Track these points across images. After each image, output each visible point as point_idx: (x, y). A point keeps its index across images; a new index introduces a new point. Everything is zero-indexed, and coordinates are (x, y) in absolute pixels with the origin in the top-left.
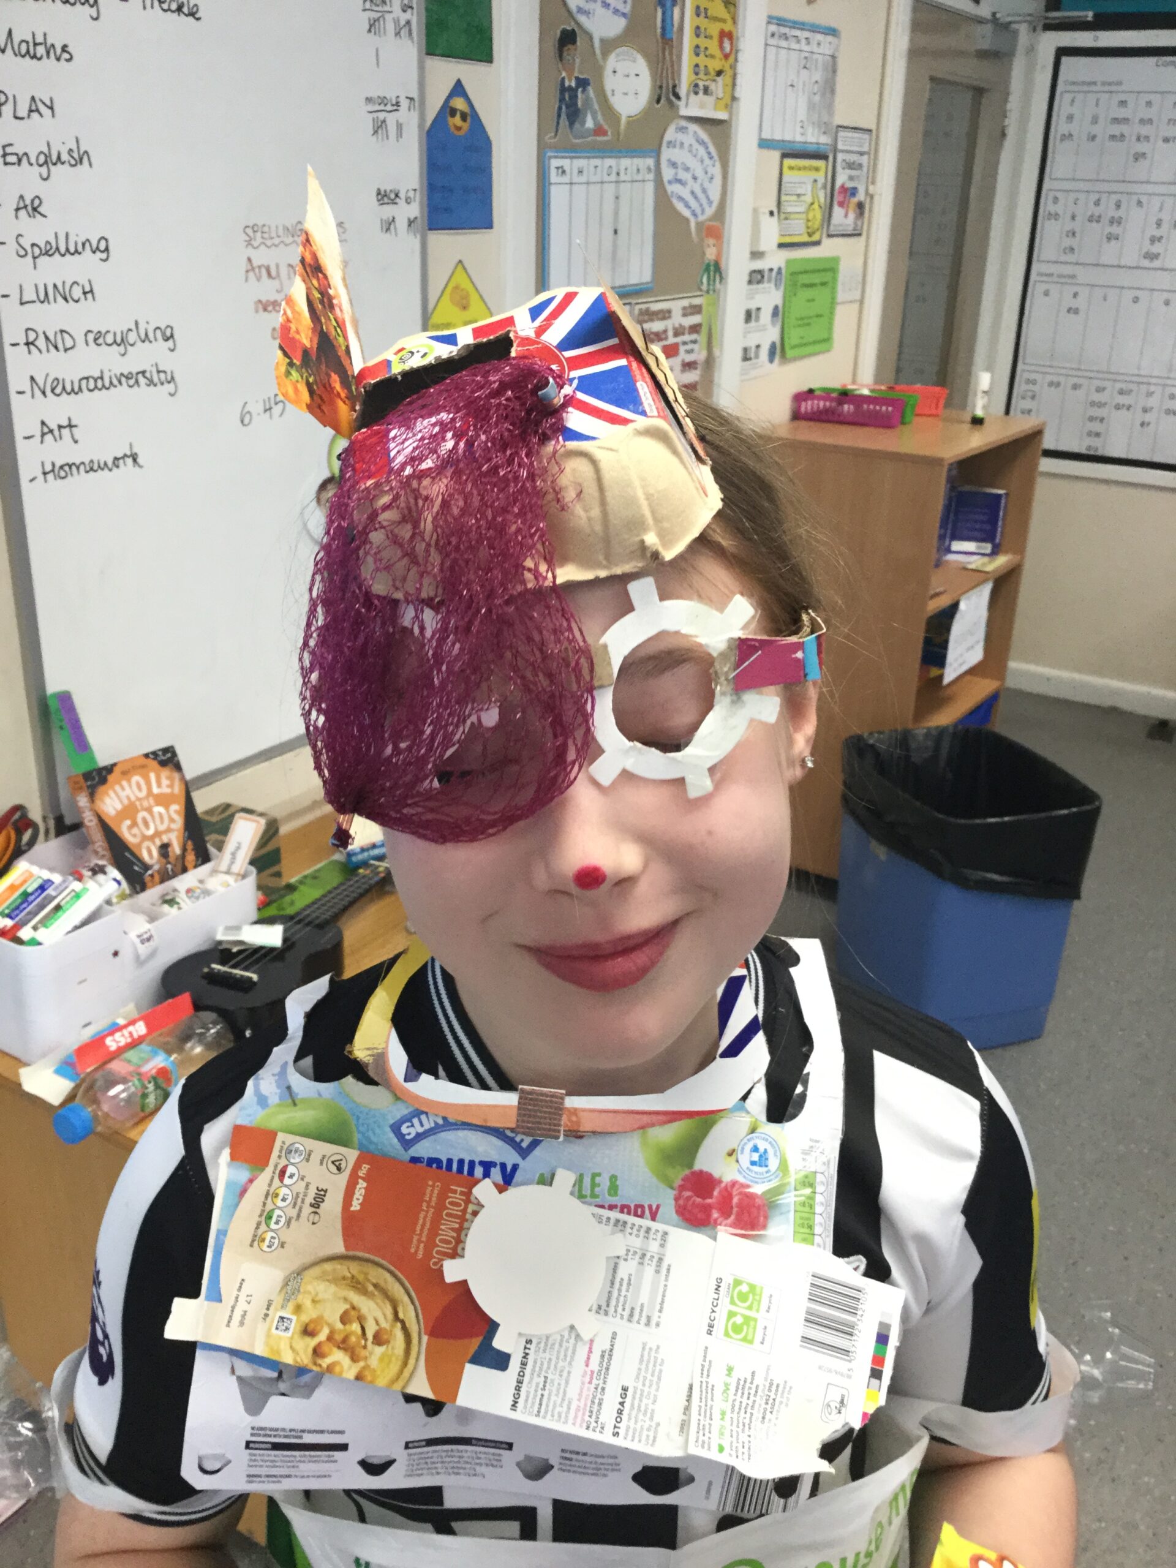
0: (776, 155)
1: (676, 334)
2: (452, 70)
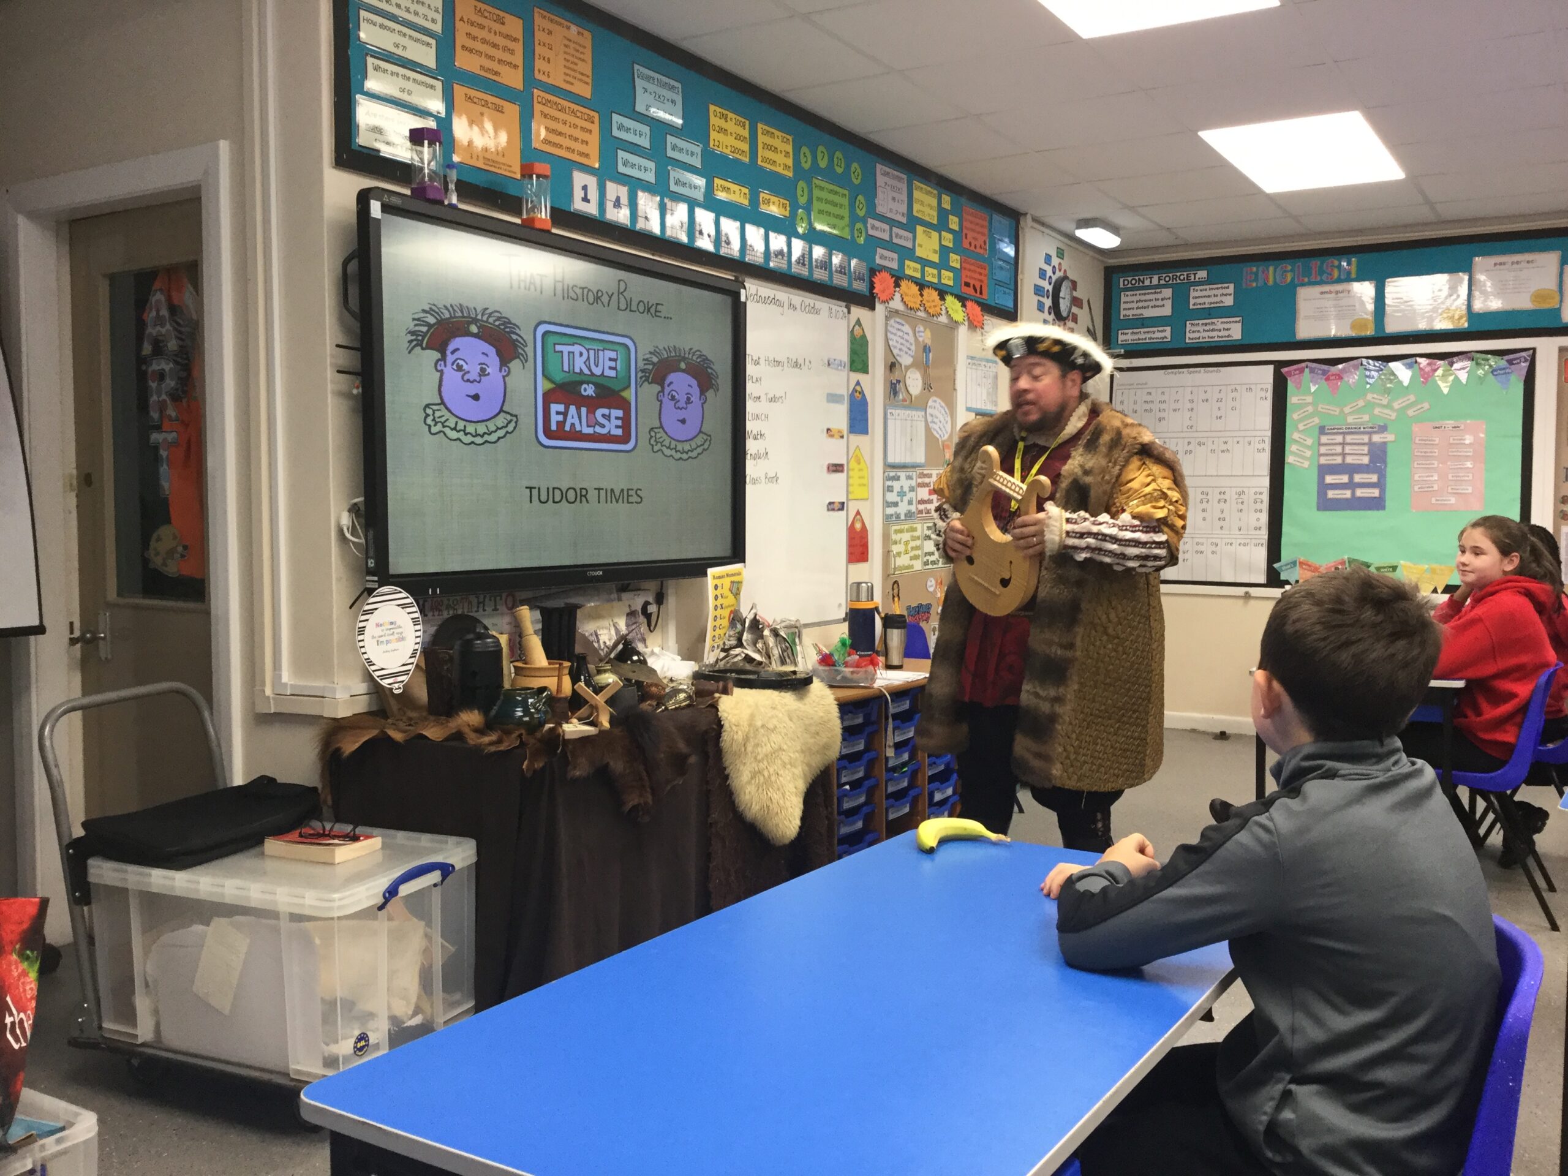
2: (856, 377)
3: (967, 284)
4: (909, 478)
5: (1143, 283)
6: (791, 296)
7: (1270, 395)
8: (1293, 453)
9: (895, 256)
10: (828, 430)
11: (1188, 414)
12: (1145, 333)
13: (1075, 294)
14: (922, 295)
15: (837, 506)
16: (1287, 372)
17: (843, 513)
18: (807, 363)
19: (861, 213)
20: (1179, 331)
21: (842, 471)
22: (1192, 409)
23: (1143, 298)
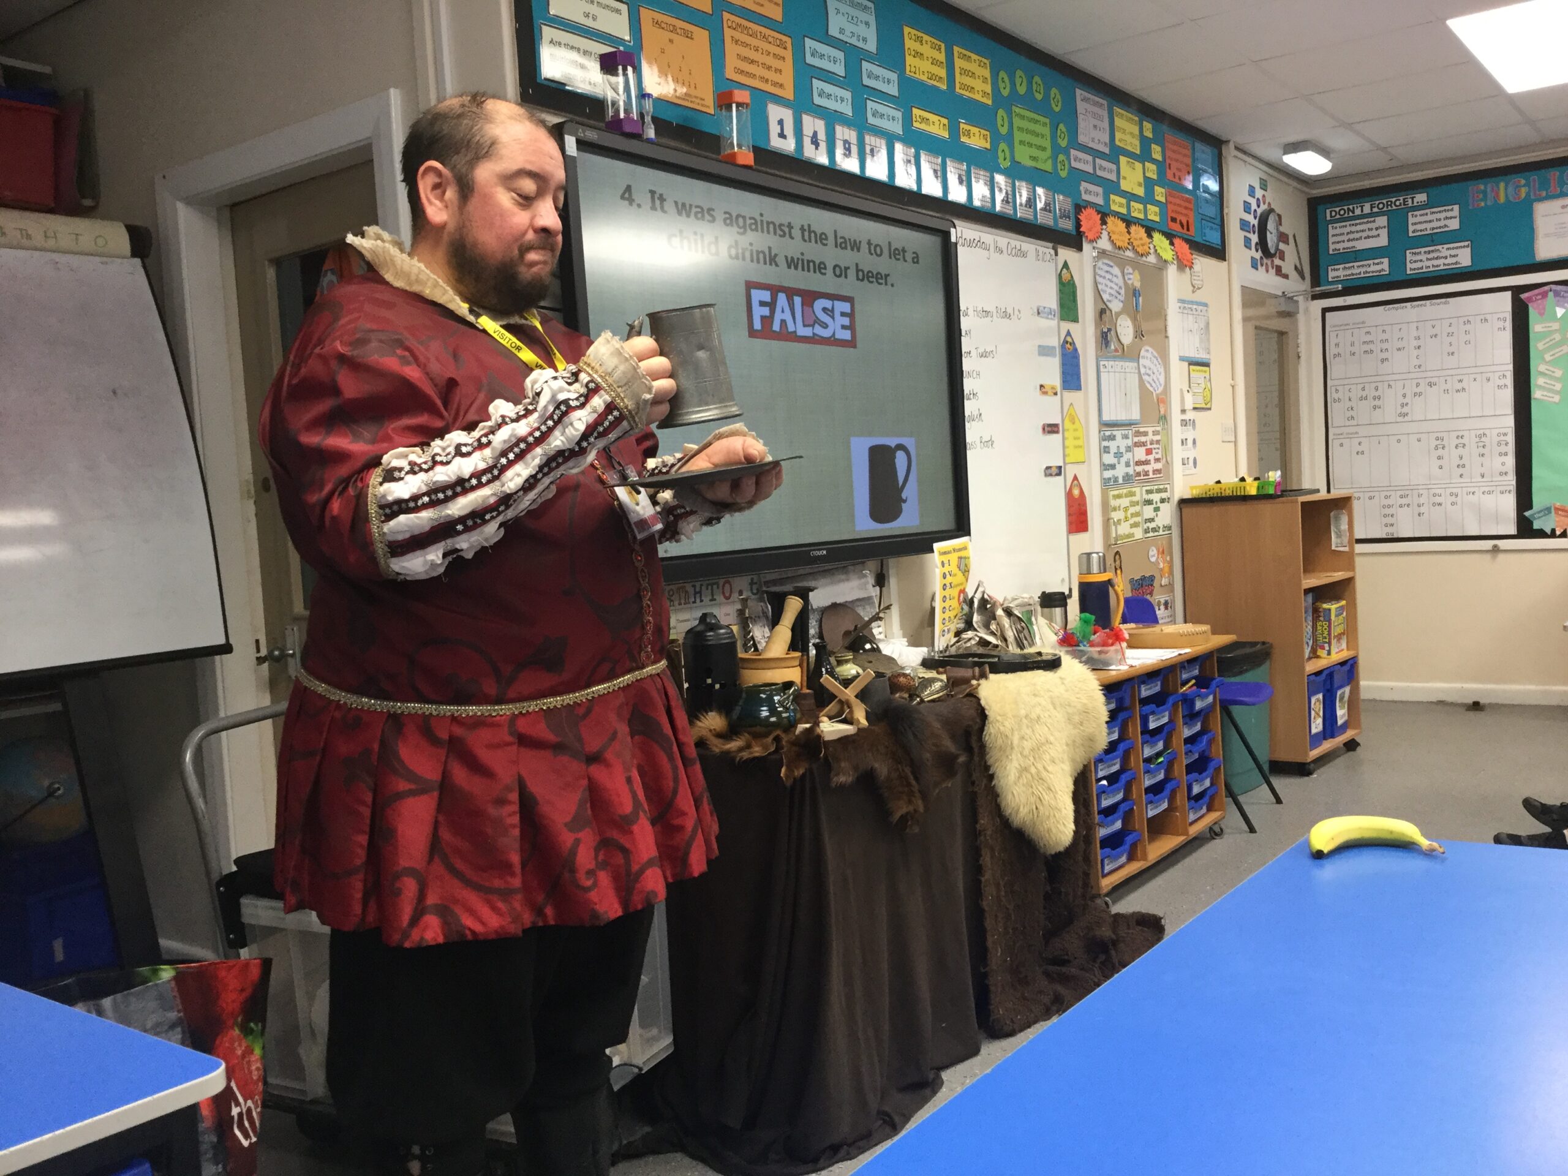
0: (1187, 364)
1: (1151, 444)
2: (1066, 326)
3: (1174, 220)
4: (1126, 437)
5: (1353, 212)
6: (999, 239)
7: (1509, 325)
8: (1540, 387)
9: (1100, 190)
10: (1042, 386)
11: (1416, 352)
12: (1358, 267)
13: (1282, 229)
14: (1129, 233)
15: (1054, 471)
16: (1528, 298)
17: (1060, 479)
18: (1016, 312)
19: (1063, 143)
20: (1398, 262)
21: (1057, 432)
22: (1419, 347)
23: (1354, 229)
